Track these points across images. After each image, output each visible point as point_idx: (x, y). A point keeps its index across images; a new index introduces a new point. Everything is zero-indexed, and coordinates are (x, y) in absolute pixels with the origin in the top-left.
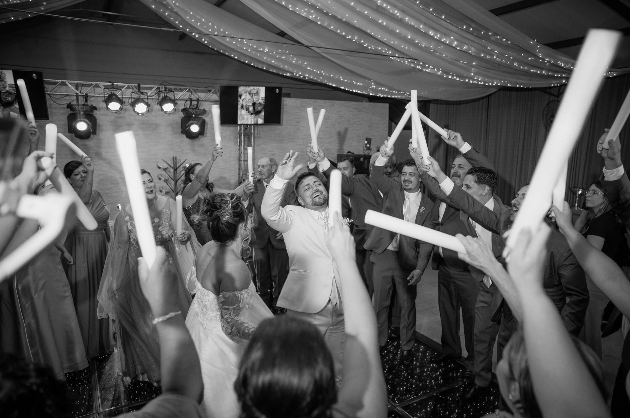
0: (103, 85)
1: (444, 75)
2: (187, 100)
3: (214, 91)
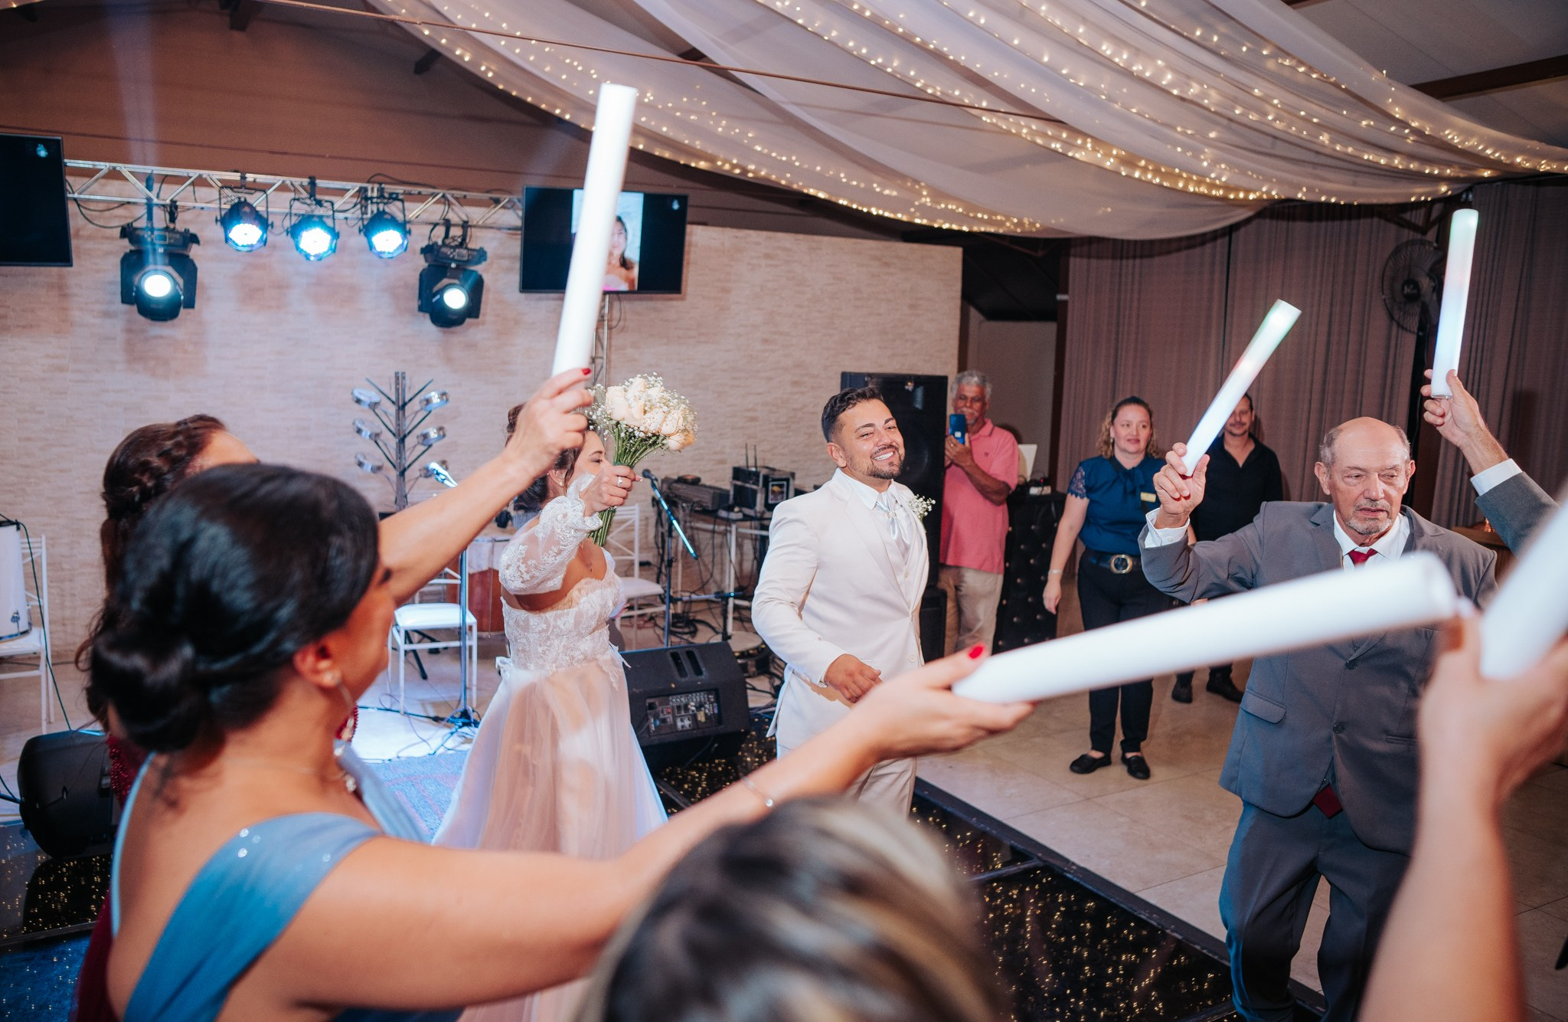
0: (219, 180)
1: (1122, 168)
2: (435, 225)
3: (510, 202)
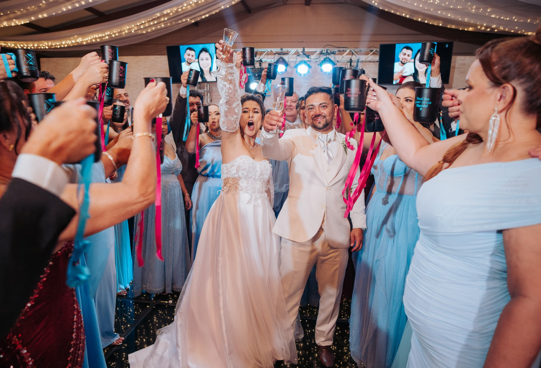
2: (348, 61)
3: (376, 51)
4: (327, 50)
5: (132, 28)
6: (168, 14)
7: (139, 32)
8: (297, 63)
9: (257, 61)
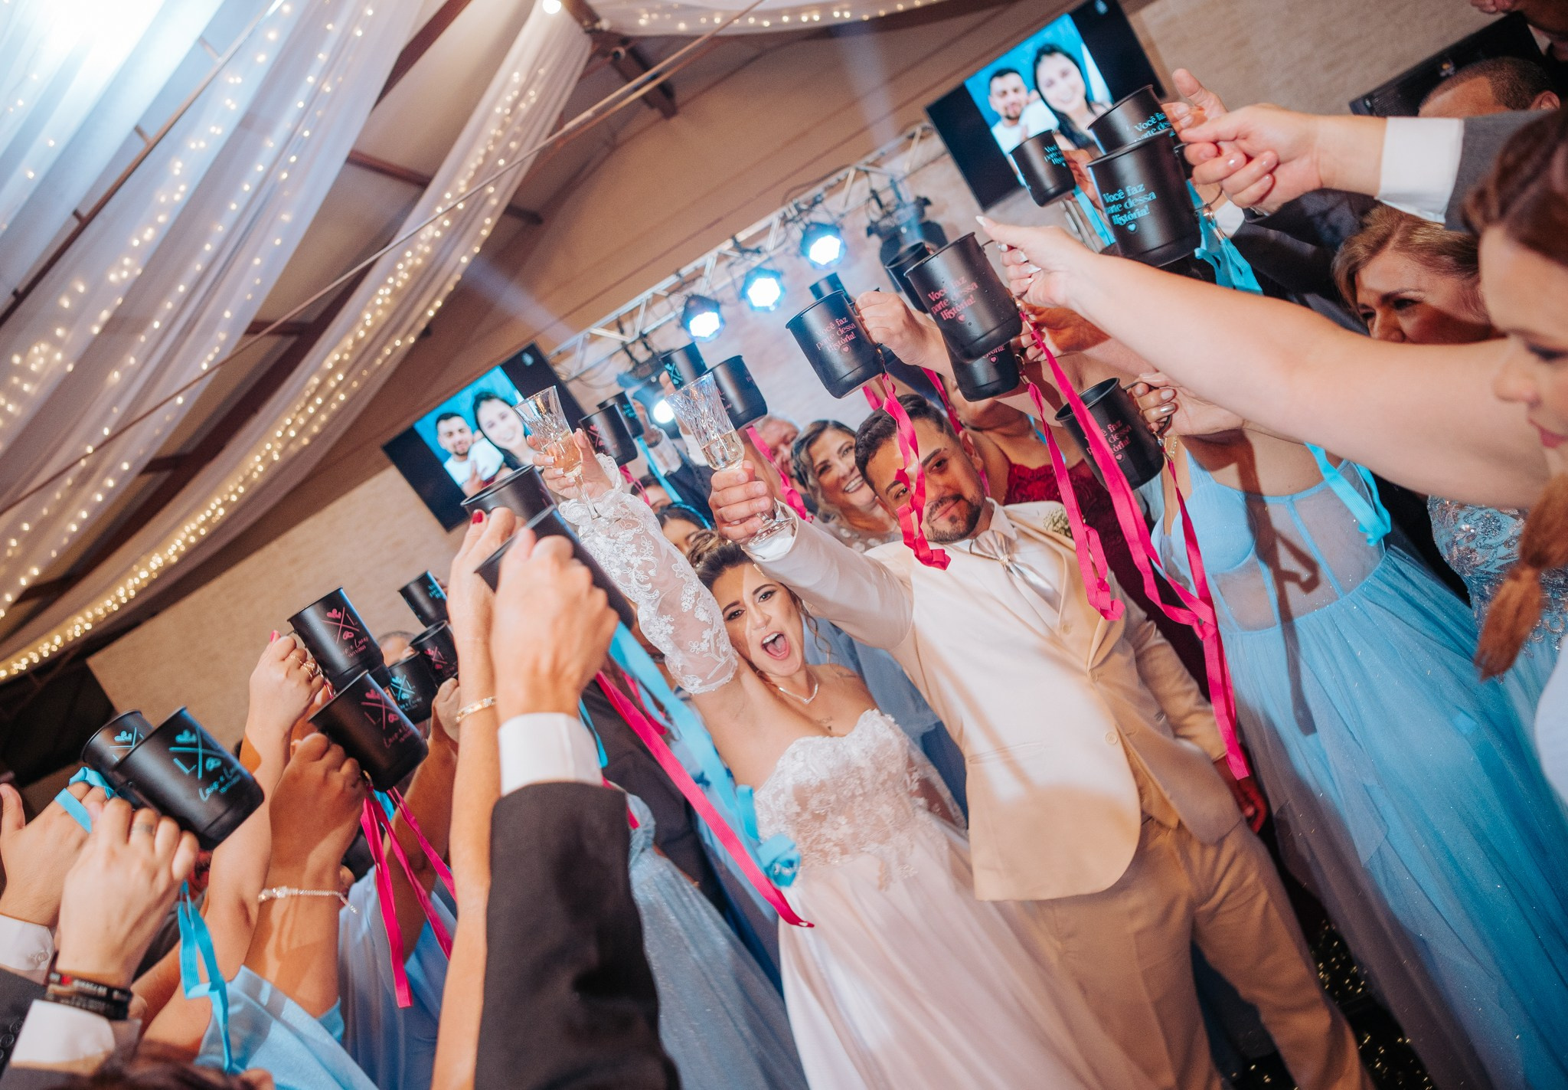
0: (664, 290)
2: (867, 203)
3: (924, 129)
4: (796, 206)
5: (269, 453)
6: (338, 365)
7: (294, 448)
8: (740, 284)
9: (634, 343)
